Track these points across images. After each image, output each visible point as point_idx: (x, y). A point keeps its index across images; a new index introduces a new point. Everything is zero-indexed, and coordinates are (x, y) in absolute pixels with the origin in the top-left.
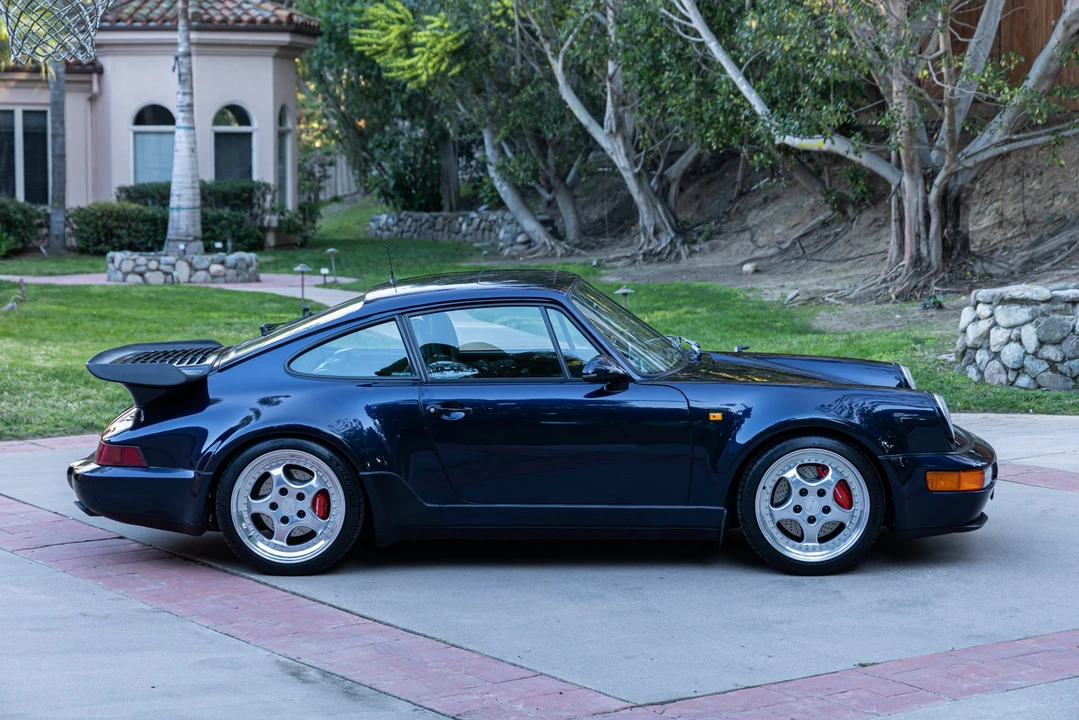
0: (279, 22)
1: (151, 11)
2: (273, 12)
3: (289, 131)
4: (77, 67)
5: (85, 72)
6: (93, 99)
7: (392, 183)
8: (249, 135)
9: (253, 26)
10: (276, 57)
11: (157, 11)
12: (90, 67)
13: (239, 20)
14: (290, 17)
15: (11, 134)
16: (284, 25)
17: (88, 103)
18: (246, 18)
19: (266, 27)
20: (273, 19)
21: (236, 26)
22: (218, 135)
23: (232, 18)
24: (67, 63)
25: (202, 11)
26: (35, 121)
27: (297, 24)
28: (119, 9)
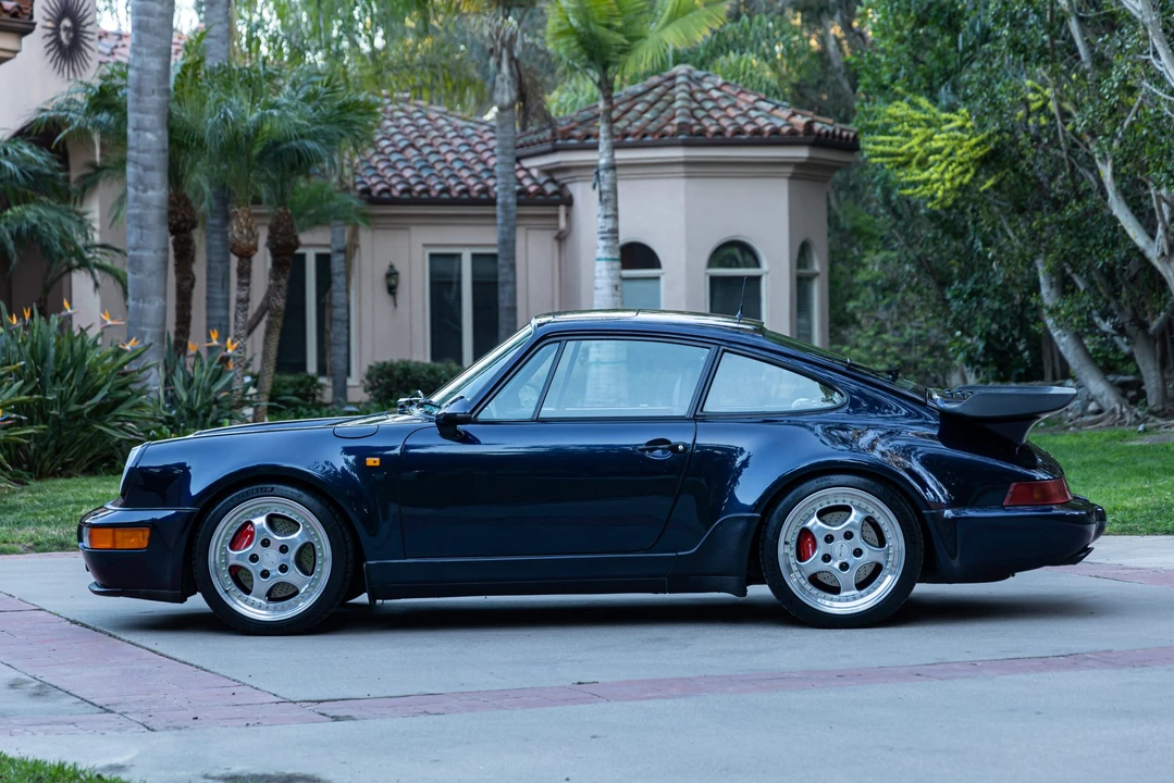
0: (793, 132)
1: (630, 125)
2: (787, 119)
3: (817, 274)
4: (540, 197)
5: (550, 202)
6: (561, 238)
7: (981, 345)
8: (757, 279)
9: (758, 139)
10: (792, 178)
11: (637, 124)
12: (557, 197)
13: (739, 131)
14: (809, 125)
15: (459, 283)
16: (801, 136)
17: (556, 244)
18: (749, 128)
19: (776, 139)
20: (785, 129)
21: (737, 139)
22: (714, 280)
23: (731, 129)
24: (523, 192)
25: (693, 121)
26: (485, 267)
27: (819, 134)
28: (591, 122)
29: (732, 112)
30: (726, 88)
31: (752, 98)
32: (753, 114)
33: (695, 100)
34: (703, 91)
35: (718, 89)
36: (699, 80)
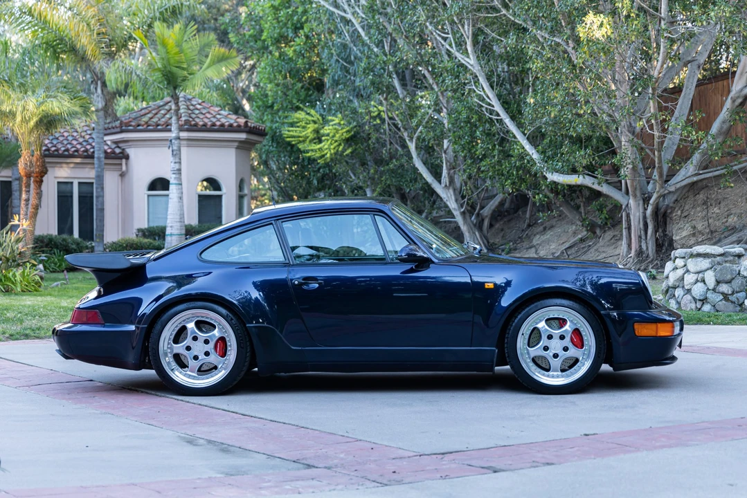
0: (239, 126)
1: (159, 120)
2: (235, 120)
3: (246, 195)
4: (113, 155)
5: (118, 157)
6: (122, 175)
8: (220, 197)
9: (222, 129)
10: (237, 148)
11: (163, 120)
12: (121, 155)
13: (214, 125)
14: (246, 123)
15: (72, 197)
16: (243, 128)
17: (120, 178)
18: (218, 123)
19: (231, 129)
20: (235, 124)
21: (213, 129)
22: (200, 197)
23: (209, 123)
24: (106, 152)
25: (191, 119)
26: (85, 189)
27: (251, 127)
28: (139, 119)
29: (208, 115)
30: (203, 104)
31: (217, 109)
32: (218, 116)
33: (189, 109)
34: (192, 105)
35: (200, 104)
36: (190, 100)
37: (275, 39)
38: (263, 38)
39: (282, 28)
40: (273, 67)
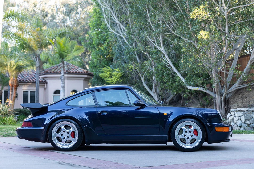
0: (84, 73)
1: (58, 70)
4: (42, 82)
5: (44, 83)
6: (45, 89)
9: (79, 73)
10: (84, 80)
13: (76, 72)
15: (28, 96)
16: (86, 73)
17: (44, 90)
18: (77, 72)
19: (82, 74)
20: (83, 72)
21: (75, 73)
23: (75, 72)
24: (39, 81)
25: (68, 70)
26: (33, 93)
27: (88, 73)
28: (51, 70)
29: (74, 69)
30: (73, 65)
31: (77, 67)
32: (78, 69)
33: (68, 67)
35: (71, 65)
36: (68, 64)
37: (97, 44)
38: (93, 44)
39: (99, 41)
40: (96, 53)
